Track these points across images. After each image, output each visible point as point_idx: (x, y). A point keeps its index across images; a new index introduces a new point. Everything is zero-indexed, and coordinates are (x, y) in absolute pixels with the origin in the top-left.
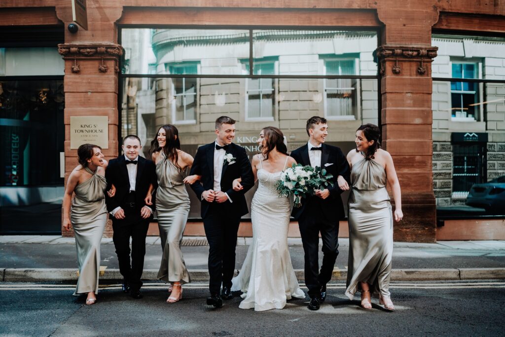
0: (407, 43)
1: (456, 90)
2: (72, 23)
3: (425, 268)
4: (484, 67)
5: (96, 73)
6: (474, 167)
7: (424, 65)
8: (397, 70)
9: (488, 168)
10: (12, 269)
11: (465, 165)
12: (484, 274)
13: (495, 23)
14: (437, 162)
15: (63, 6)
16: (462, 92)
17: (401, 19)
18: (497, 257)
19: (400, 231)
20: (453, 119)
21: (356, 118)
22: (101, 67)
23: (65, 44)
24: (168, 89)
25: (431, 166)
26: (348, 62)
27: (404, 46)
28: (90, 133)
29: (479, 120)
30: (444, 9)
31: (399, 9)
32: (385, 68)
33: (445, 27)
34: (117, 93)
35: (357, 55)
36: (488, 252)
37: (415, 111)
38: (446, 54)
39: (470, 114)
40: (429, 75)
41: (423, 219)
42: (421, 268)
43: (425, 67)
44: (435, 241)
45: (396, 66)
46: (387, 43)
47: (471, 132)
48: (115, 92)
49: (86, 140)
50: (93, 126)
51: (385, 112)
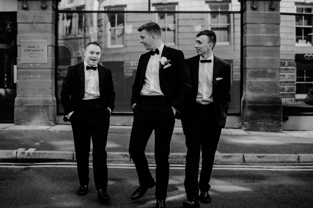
1: (299, 25)
3: (273, 153)
5: (39, 9)
6: (310, 77)
7: (274, 4)
8: (255, 7)
11: (305, 76)
14: (286, 74)
16: (303, 26)
19: (256, 123)
20: (297, 45)
21: (230, 44)
22: (42, 5)
24: (105, 25)
25: (279, 77)
28: (35, 52)
32: (246, 6)
34: (55, 23)
35: (230, 1)
37: (267, 36)
38: (292, 1)
39: (308, 41)
40: (278, 11)
41: (273, 115)
42: (269, 153)
44: (281, 131)
45: (254, 4)
47: (309, 53)
48: (52, 23)
49: (32, 57)
50: (37, 47)
51: (246, 38)
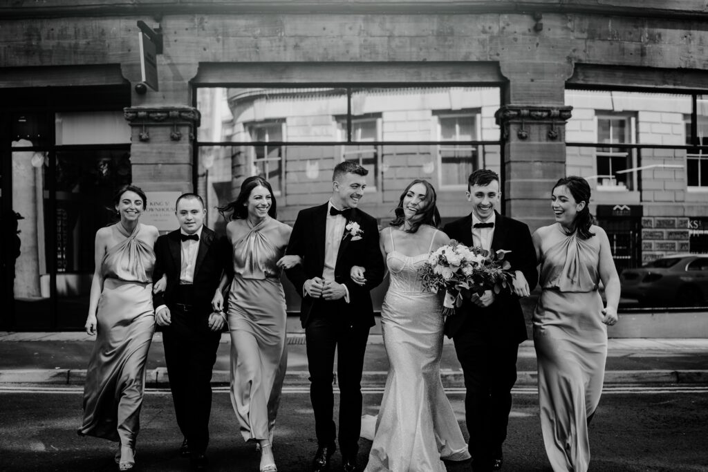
0: (535, 102)
1: (603, 153)
2: (140, 83)
4: (637, 122)
5: (168, 141)
6: (625, 248)
7: (555, 128)
8: (524, 134)
9: (643, 248)
10: (77, 371)
11: (614, 245)
12: (624, 378)
13: (642, 76)
15: (129, 63)
16: (611, 154)
17: (528, 73)
18: (642, 358)
20: (600, 187)
22: (173, 134)
23: (133, 107)
26: (467, 118)
27: (532, 105)
28: (161, 212)
29: (631, 189)
30: (580, 60)
31: (526, 61)
32: (509, 132)
33: (581, 82)
34: (192, 164)
35: (478, 110)
36: (631, 352)
37: (545, 183)
38: (590, 107)
39: (621, 181)
40: (562, 140)
43: (557, 131)
45: (522, 129)
46: (512, 102)
47: (621, 204)
48: (190, 164)
49: (156, 220)
50: (164, 204)
51: (509, 185)
